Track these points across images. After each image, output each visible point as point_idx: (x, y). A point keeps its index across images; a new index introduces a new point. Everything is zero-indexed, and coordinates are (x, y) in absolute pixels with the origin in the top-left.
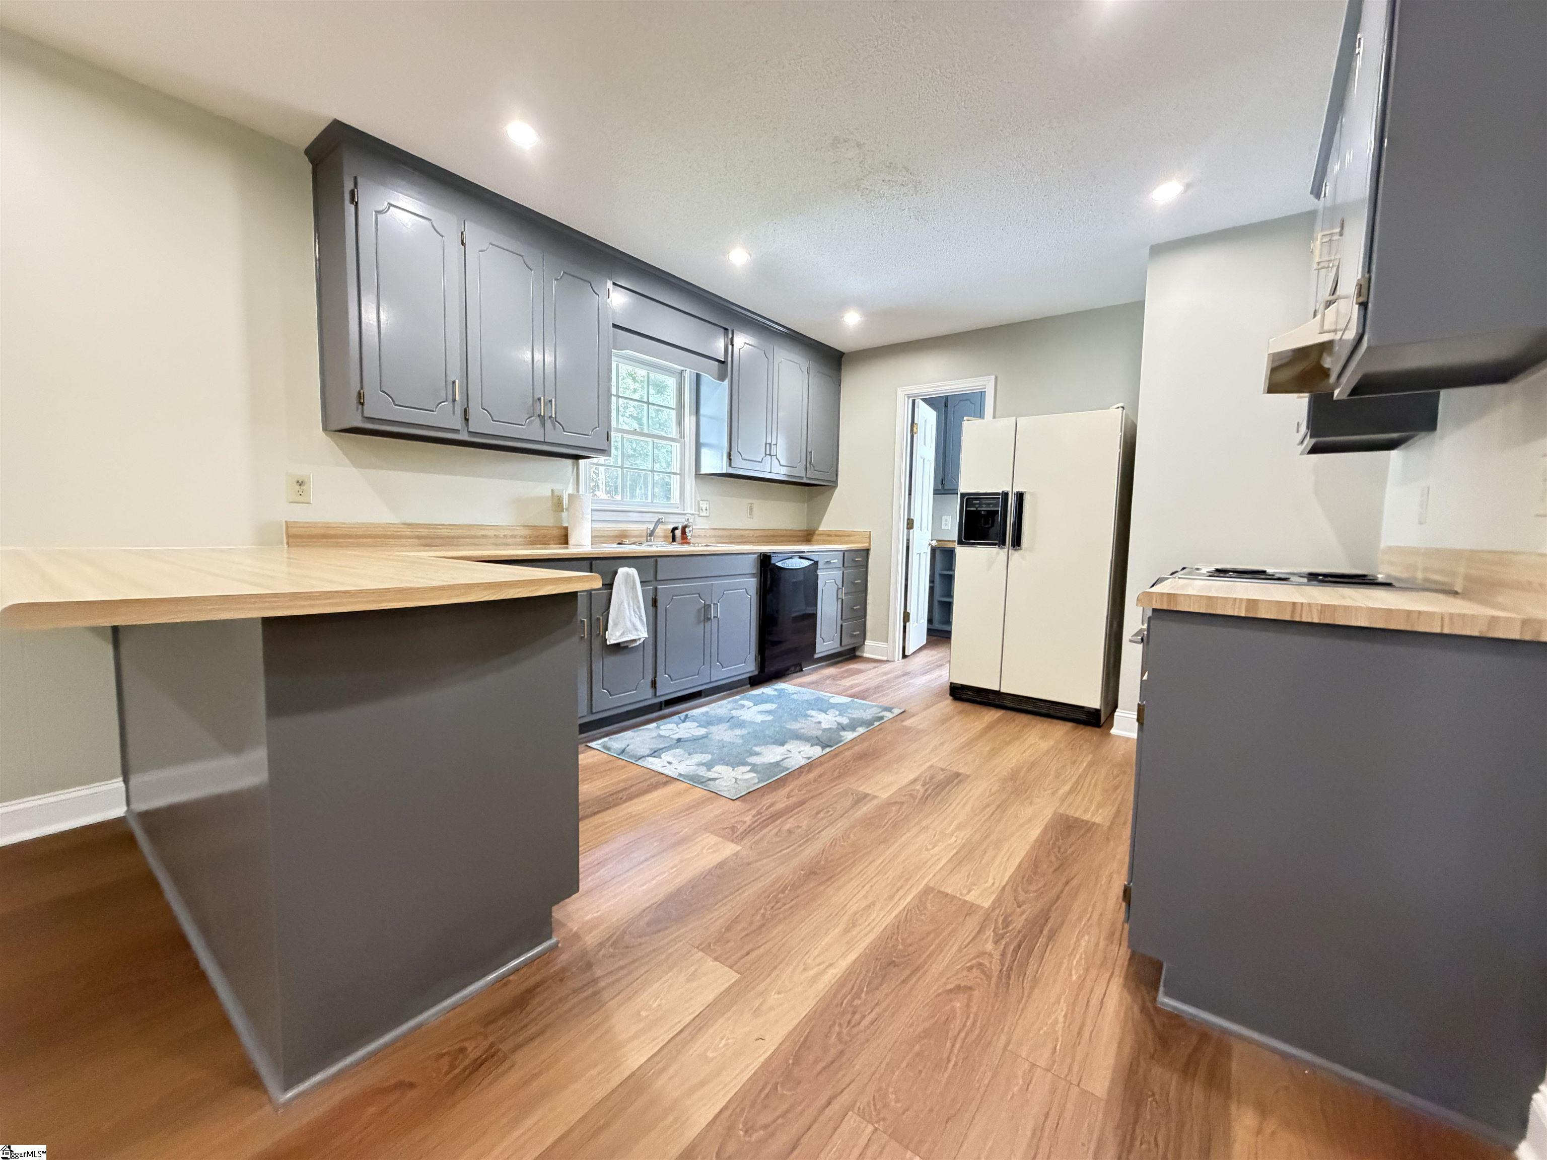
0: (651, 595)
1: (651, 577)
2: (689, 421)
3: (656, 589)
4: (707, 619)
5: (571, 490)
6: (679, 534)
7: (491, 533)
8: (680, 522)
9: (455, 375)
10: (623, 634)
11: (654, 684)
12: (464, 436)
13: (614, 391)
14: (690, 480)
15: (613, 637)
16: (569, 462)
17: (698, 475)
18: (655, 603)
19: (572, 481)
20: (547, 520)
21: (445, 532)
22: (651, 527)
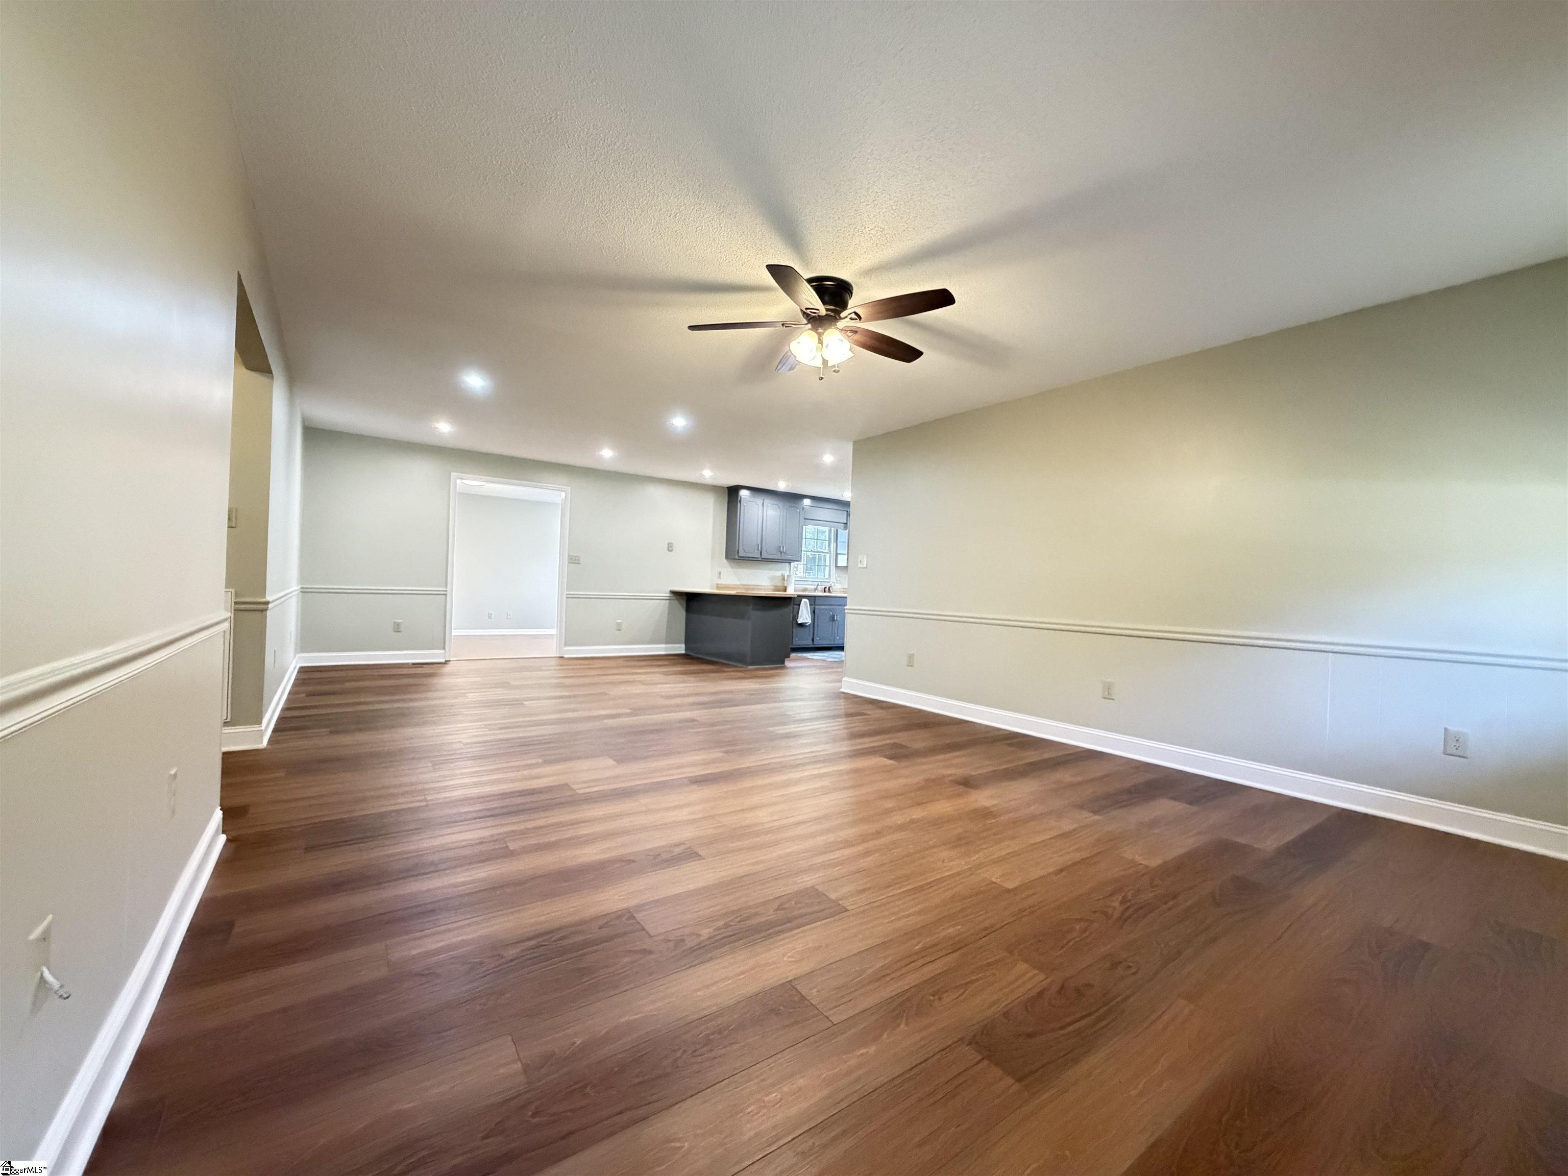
0: (813, 609)
1: (813, 603)
2: (833, 545)
3: (814, 608)
4: (833, 620)
5: (788, 573)
6: (828, 589)
7: (763, 588)
8: (828, 585)
9: (759, 543)
10: (803, 620)
11: (813, 640)
12: (760, 559)
13: (804, 537)
14: (833, 568)
15: (800, 621)
16: (788, 564)
17: (837, 567)
18: (814, 612)
19: (788, 569)
20: (780, 584)
21: (751, 587)
22: (815, 587)
